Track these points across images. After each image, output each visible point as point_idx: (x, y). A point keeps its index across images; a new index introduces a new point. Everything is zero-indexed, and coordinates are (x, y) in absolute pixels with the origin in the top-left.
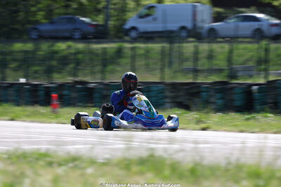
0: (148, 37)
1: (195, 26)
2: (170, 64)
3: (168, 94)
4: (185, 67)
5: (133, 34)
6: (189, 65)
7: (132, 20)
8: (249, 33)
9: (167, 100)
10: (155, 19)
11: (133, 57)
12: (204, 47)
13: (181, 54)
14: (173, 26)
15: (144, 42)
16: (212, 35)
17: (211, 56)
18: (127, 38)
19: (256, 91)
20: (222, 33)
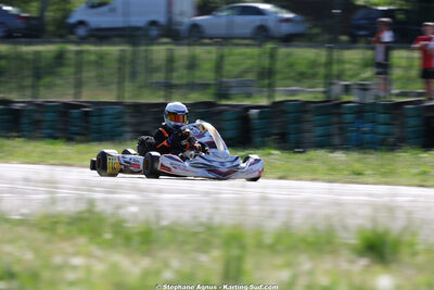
0: (102, 35)
1: (170, 20)
2: (134, 75)
3: (128, 119)
5: (81, 31)
7: (80, 11)
9: (127, 129)
10: (113, 10)
11: (79, 66)
12: (182, 51)
13: (148, 61)
14: (139, 20)
15: (95, 44)
16: (196, 34)
17: (192, 65)
18: (72, 37)
19: (256, 117)
20: (209, 32)
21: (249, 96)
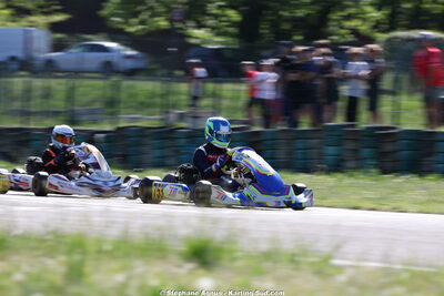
4: (14, 108)
6: (17, 105)
8: (93, 66)
12: (38, 83)
16: (50, 68)
17: (47, 95)
19: (102, 140)
20: (63, 66)
21: (95, 122)
